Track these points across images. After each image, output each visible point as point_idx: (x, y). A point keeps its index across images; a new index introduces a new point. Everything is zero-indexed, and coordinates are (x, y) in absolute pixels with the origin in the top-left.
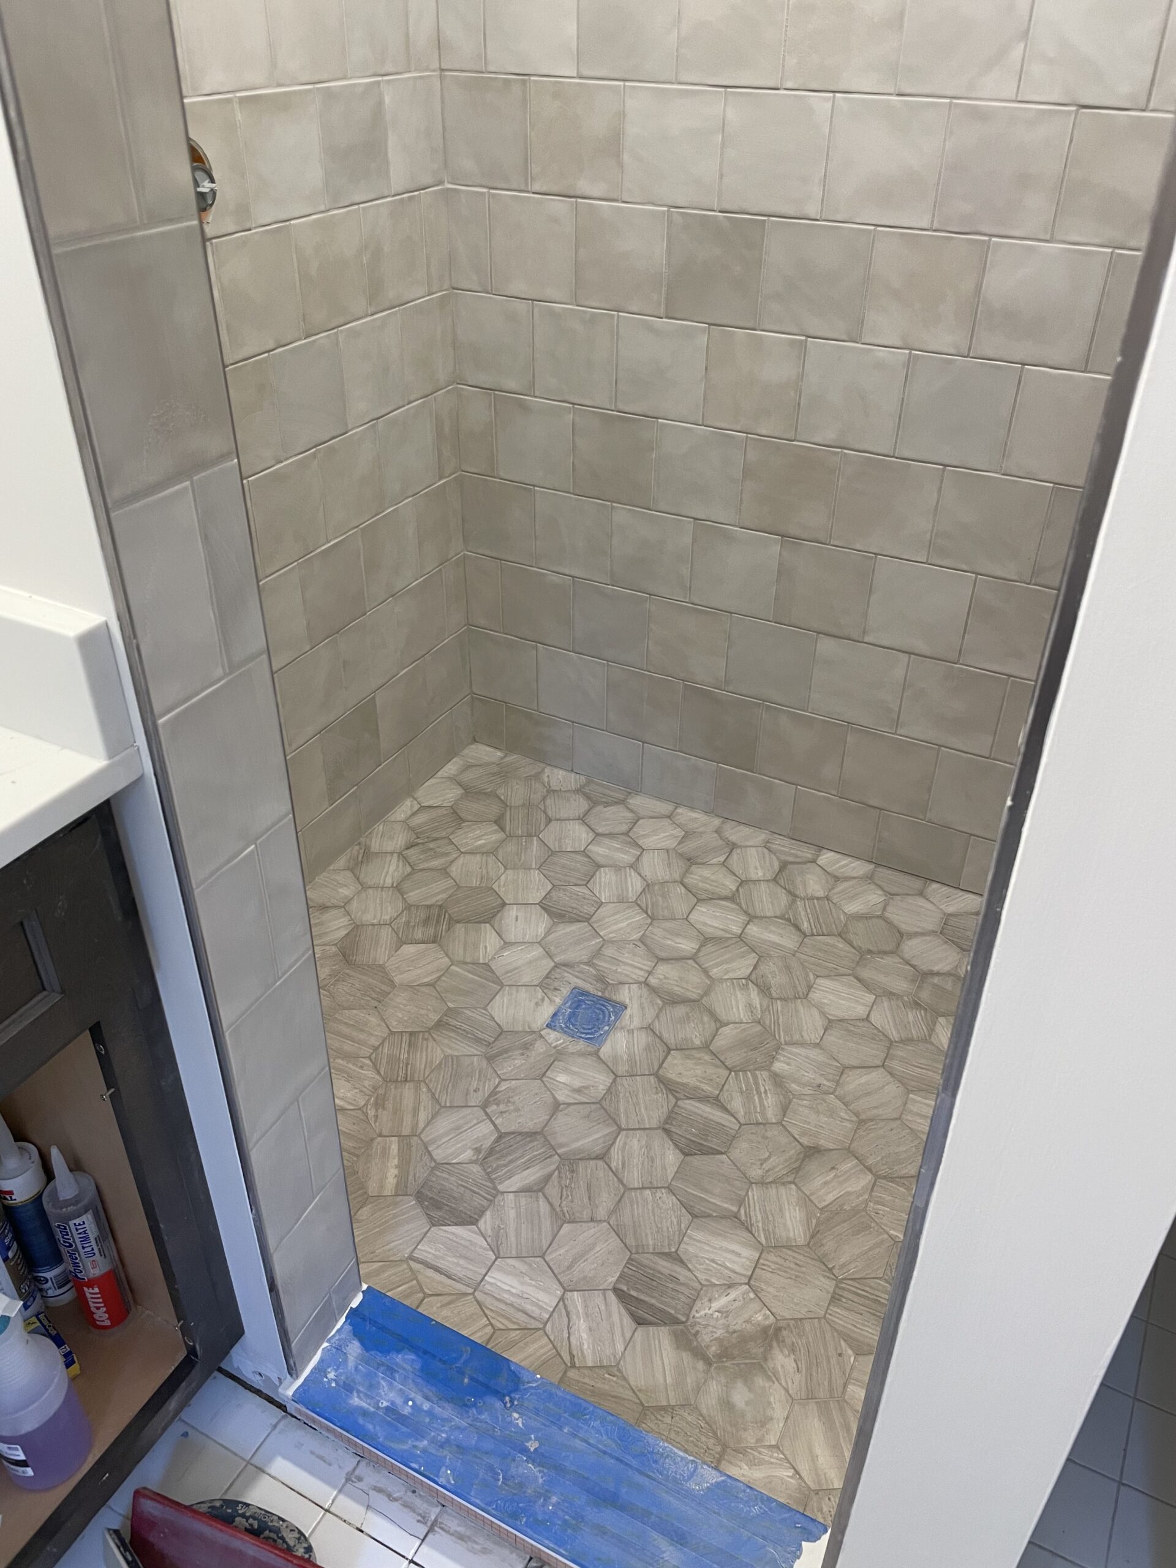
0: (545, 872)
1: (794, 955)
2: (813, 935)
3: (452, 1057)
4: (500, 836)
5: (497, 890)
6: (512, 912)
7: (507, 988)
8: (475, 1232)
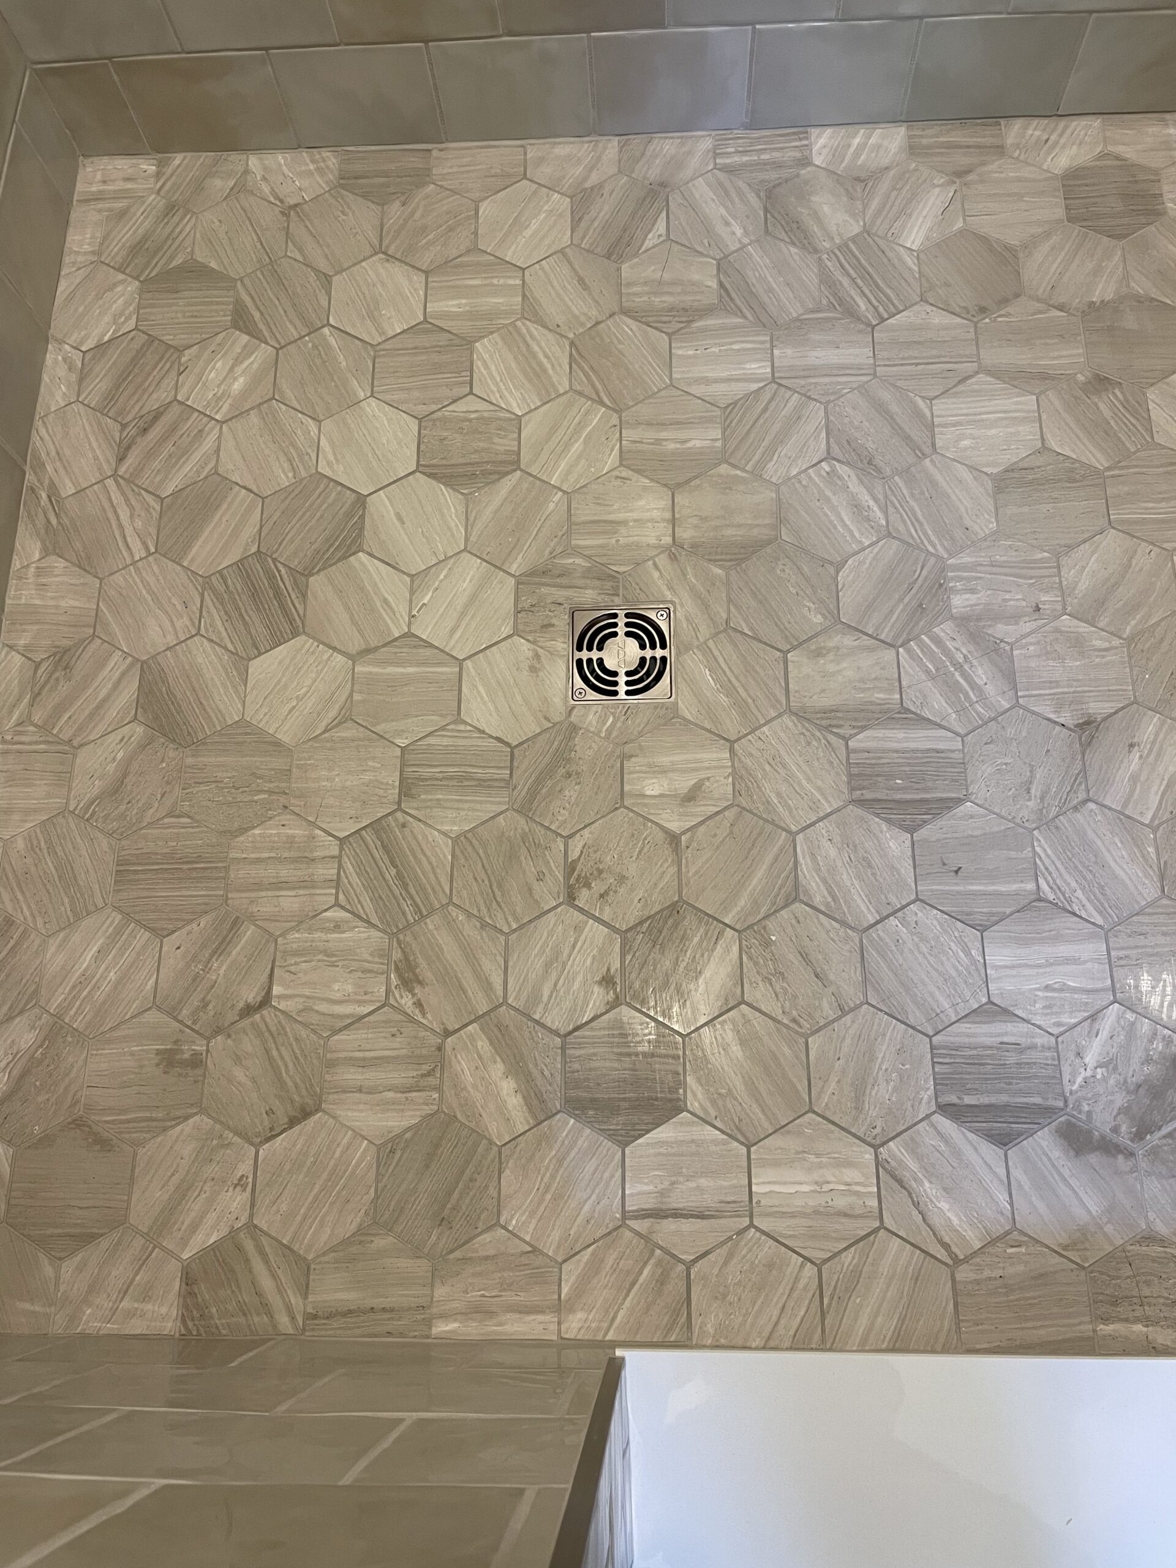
0: (388, 397)
1: (875, 375)
2: (883, 320)
3: (464, 834)
4: (263, 353)
5: (329, 473)
6: (382, 506)
7: (468, 662)
8: (690, 1124)
